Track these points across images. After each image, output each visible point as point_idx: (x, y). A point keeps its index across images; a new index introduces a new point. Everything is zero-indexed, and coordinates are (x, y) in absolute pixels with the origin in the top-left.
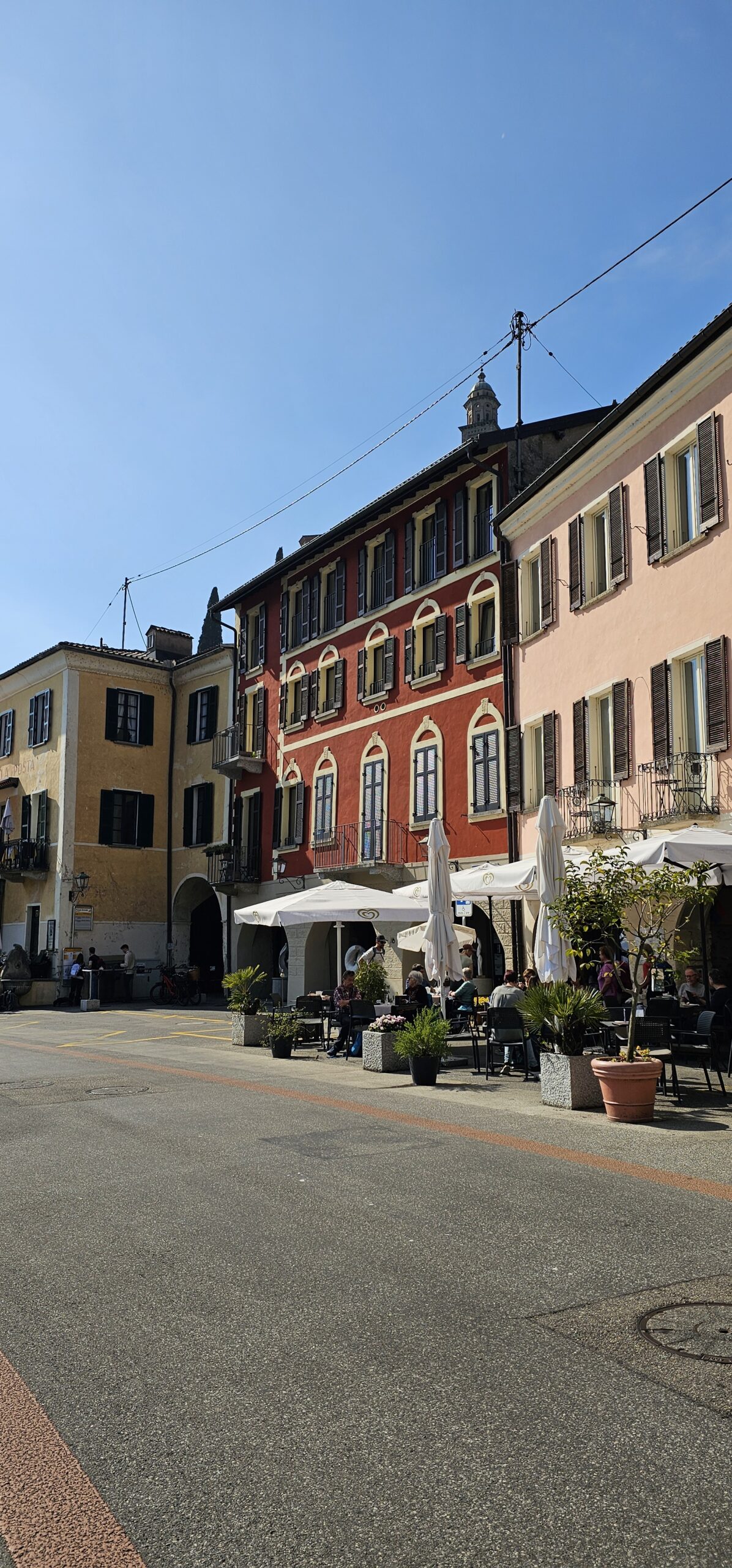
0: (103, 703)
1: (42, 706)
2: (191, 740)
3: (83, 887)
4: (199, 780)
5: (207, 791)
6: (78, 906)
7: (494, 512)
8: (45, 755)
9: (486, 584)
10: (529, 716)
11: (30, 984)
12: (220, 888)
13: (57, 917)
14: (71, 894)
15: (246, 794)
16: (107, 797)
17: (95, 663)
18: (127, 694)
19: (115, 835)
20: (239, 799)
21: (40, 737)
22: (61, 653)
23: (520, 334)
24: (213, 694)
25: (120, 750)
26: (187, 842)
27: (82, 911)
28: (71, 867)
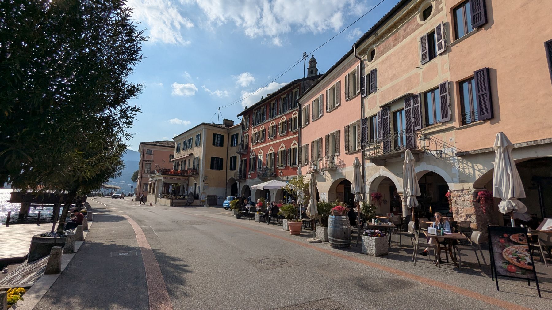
0: (212, 137)
1: (198, 137)
2: (232, 145)
3: (206, 179)
4: (233, 155)
5: (235, 158)
6: (205, 183)
7: (298, 97)
8: (199, 148)
9: (295, 113)
10: (303, 144)
11: (194, 201)
12: (238, 180)
13: (200, 186)
14: (204, 180)
15: (244, 159)
16: (213, 159)
17: (211, 128)
18: (218, 135)
19: (214, 167)
20: (242, 160)
21: (198, 144)
22: (203, 125)
23: (305, 57)
24: (237, 135)
25: (215, 148)
26: (231, 169)
27: (206, 184)
28: (204, 174)
